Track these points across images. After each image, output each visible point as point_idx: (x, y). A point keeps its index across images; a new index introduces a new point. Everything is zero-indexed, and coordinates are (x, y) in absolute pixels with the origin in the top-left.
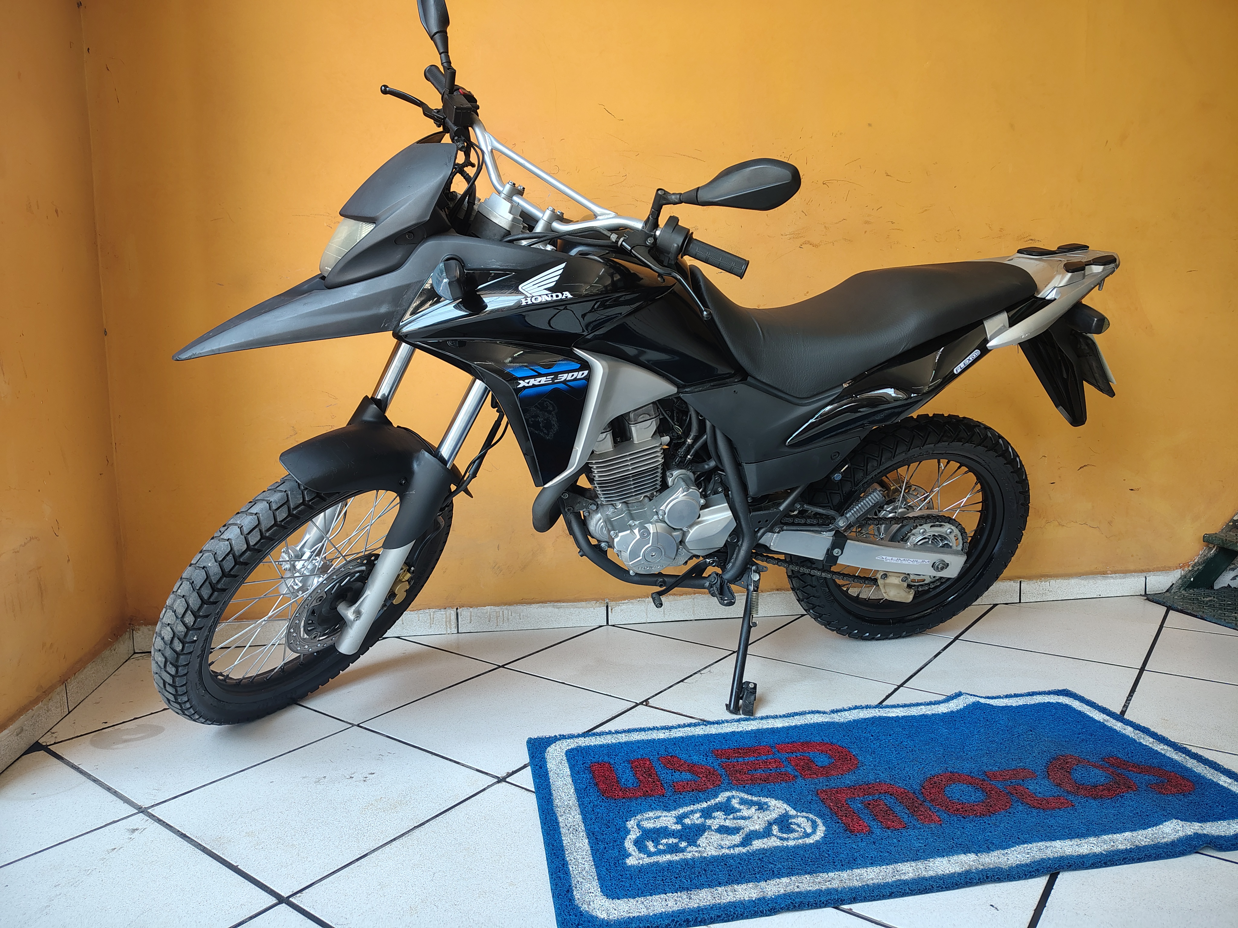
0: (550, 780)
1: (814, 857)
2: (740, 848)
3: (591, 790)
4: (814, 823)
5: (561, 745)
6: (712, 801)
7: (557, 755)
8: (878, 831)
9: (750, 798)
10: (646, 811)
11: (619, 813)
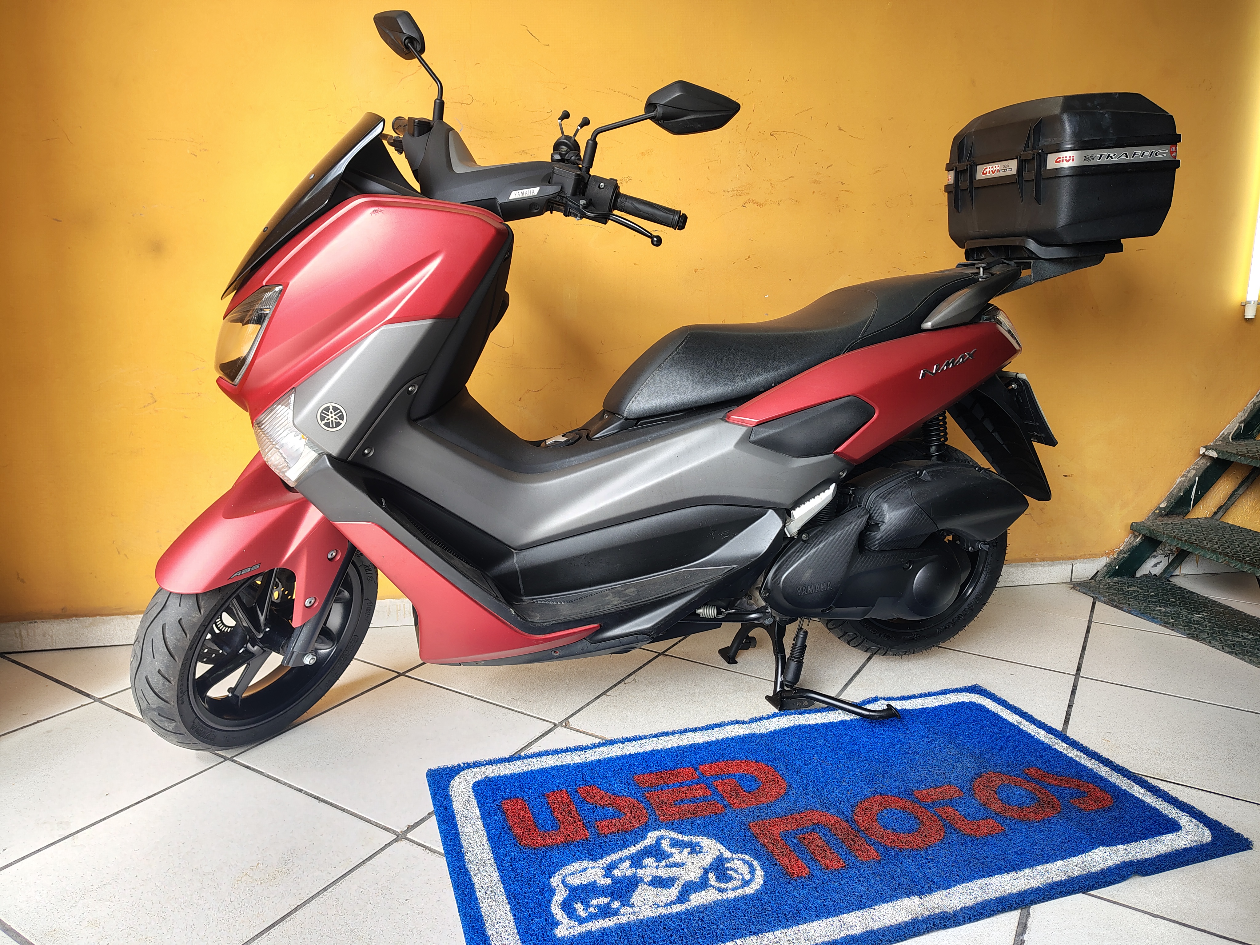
0: (459, 826)
1: (756, 911)
2: (678, 905)
3: (506, 837)
4: (751, 866)
5: (466, 777)
6: (641, 843)
7: (463, 790)
8: (817, 873)
9: (681, 838)
10: (570, 863)
11: (540, 867)
